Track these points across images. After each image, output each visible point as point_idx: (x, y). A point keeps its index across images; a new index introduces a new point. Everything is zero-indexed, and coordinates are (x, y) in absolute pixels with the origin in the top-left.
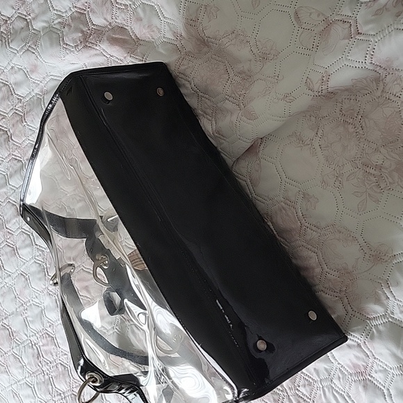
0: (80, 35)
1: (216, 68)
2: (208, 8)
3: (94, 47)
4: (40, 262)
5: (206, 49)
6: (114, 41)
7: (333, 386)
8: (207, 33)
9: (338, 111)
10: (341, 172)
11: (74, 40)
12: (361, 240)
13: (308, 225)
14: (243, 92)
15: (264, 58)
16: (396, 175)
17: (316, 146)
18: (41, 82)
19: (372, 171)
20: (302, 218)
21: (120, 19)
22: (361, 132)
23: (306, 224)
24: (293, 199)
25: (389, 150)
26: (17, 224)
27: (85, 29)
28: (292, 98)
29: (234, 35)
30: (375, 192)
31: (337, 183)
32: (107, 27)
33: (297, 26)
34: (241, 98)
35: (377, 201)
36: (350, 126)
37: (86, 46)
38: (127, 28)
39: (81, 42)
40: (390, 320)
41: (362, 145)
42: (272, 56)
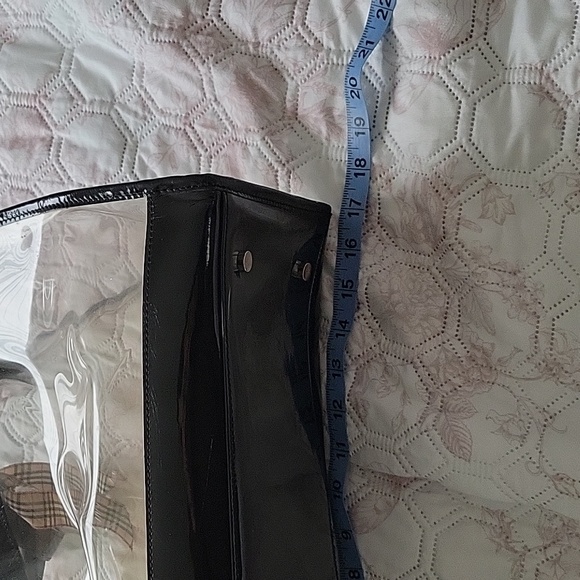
0: (179, 13)
1: (428, 297)
2: (493, 192)
3: (197, 62)
5: (426, 247)
6: (245, 84)
8: (465, 234)
11: (158, 13)
14: (458, 381)
18: (15, 15)
21: (288, 55)
27: (196, 11)
29: (513, 281)
32: (245, 43)
34: (447, 388)
37: (177, 46)
38: (288, 80)
39: (171, 29)
42: (570, 380)
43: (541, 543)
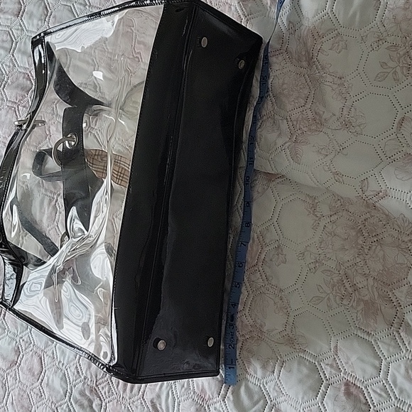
1: (301, 88)
2: (339, 38)
4: (4, 72)
5: (305, 64)
7: (173, 387)
8: (321, 57)
9: (363, 218)
10: (323, 261)
12: (291, 319)
13: (262, 271)
14: (305, 129)
15: (347, 125)
16: (362, 305)
17: (322, 224)
19: (347, 285)
20: (261, 260)
22: (366, 251)
23: (261, 269)
24: (267, 241)
25: (375, 284)
26: (9, 22)
28: (341, 180)
29: (339, 82)
30: (335, 301)
31: (312, 266)
33: (395, 130)
34: (299, 132)
35: (330, 307)
36: (361, 238)
40: (261, 386)
41: (358, 260)
42: (354, 131)
43: (329, 213)
